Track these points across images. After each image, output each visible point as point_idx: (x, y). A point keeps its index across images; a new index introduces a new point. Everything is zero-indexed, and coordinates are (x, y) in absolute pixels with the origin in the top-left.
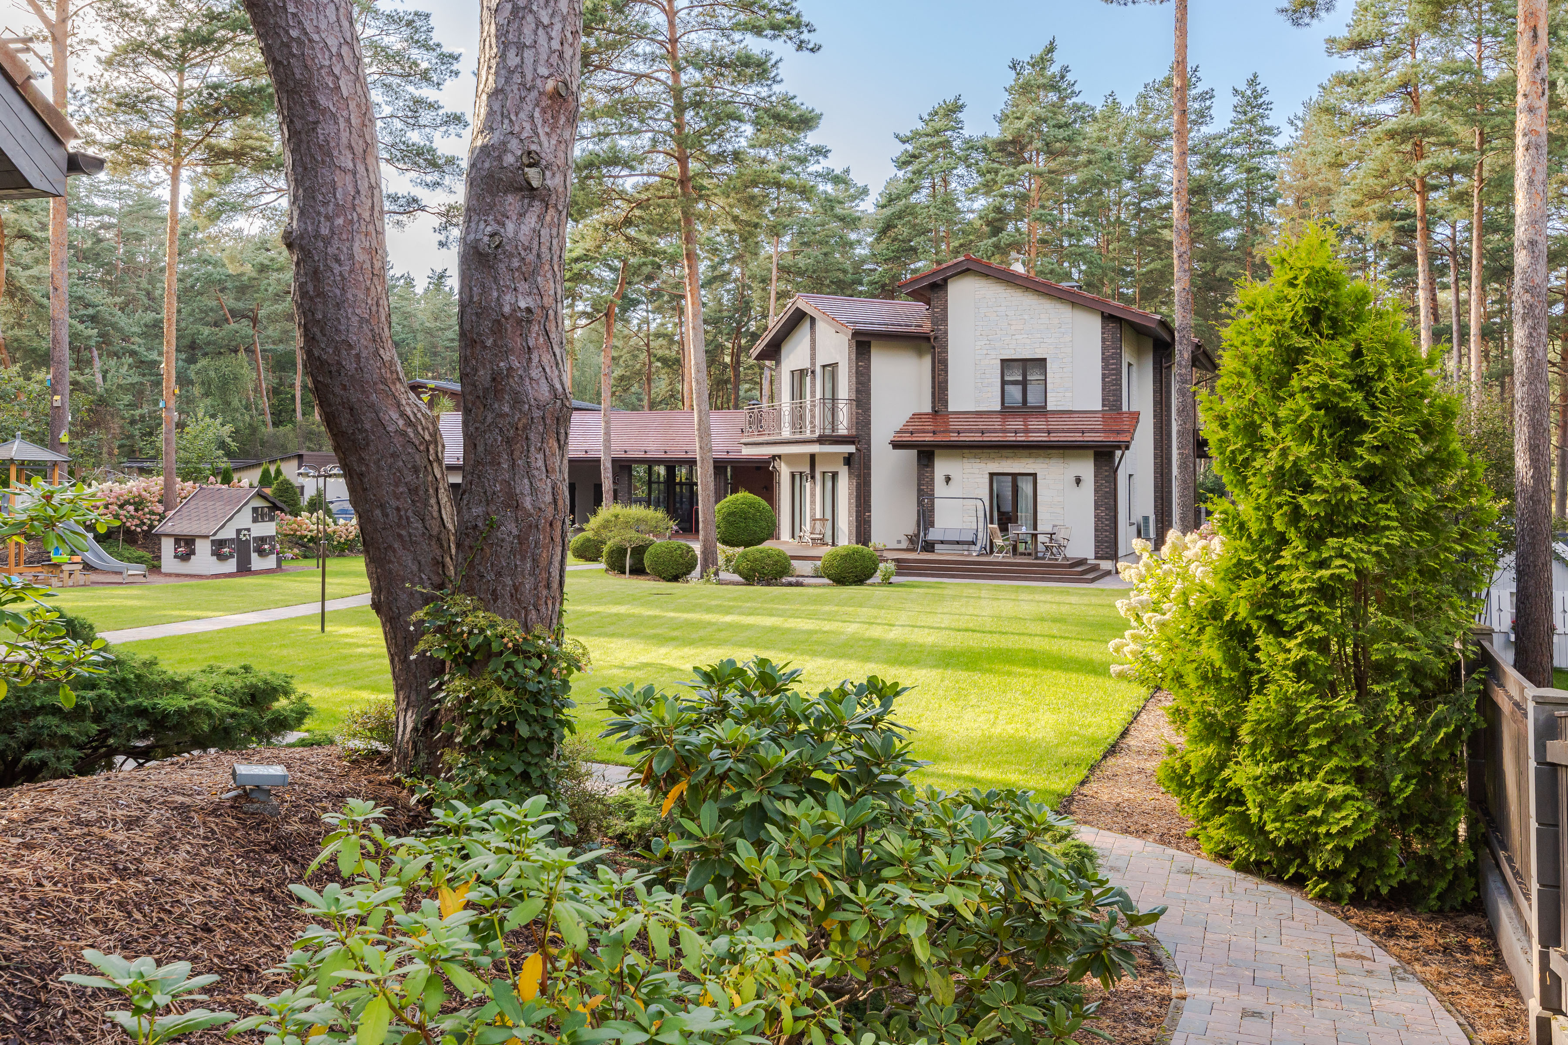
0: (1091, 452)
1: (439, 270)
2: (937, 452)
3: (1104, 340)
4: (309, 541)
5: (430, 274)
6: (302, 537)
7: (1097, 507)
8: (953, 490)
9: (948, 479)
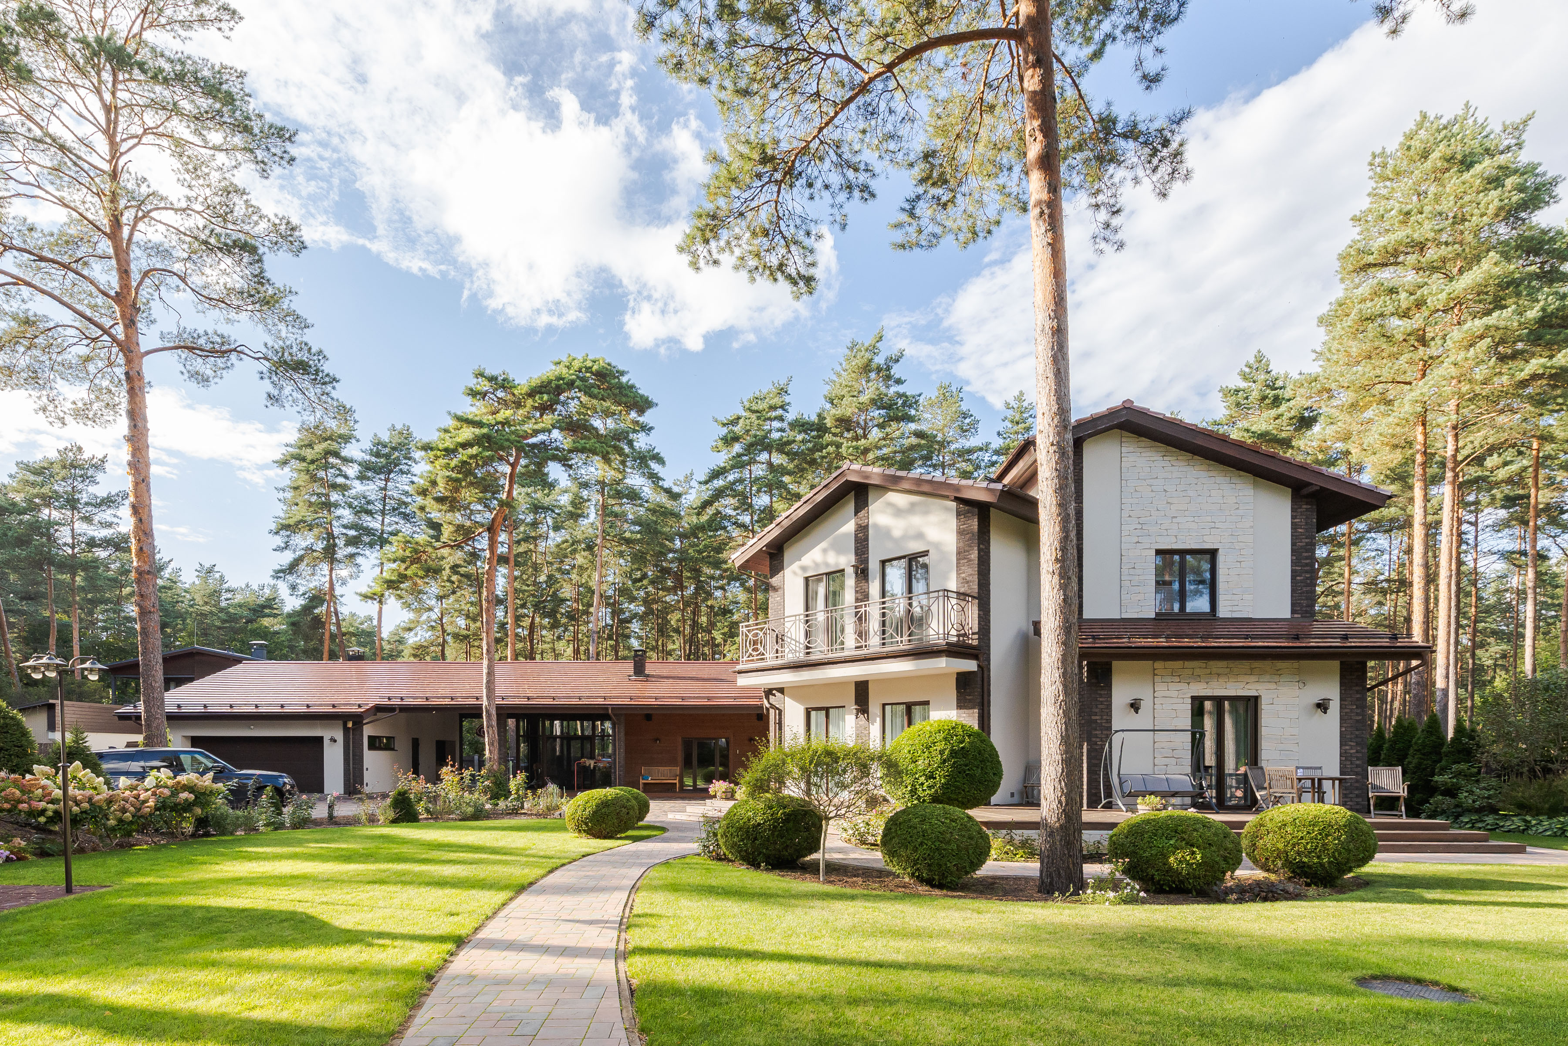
0: (1336, 664)
1: (207, 565)
2: (1116, 664)
3: (1294, 526)
4: (51, 820)
5: (198, 567)
6: (35, 813)
7: (1343, 743)
8: (1142, 719)
9: (1135, 706)
